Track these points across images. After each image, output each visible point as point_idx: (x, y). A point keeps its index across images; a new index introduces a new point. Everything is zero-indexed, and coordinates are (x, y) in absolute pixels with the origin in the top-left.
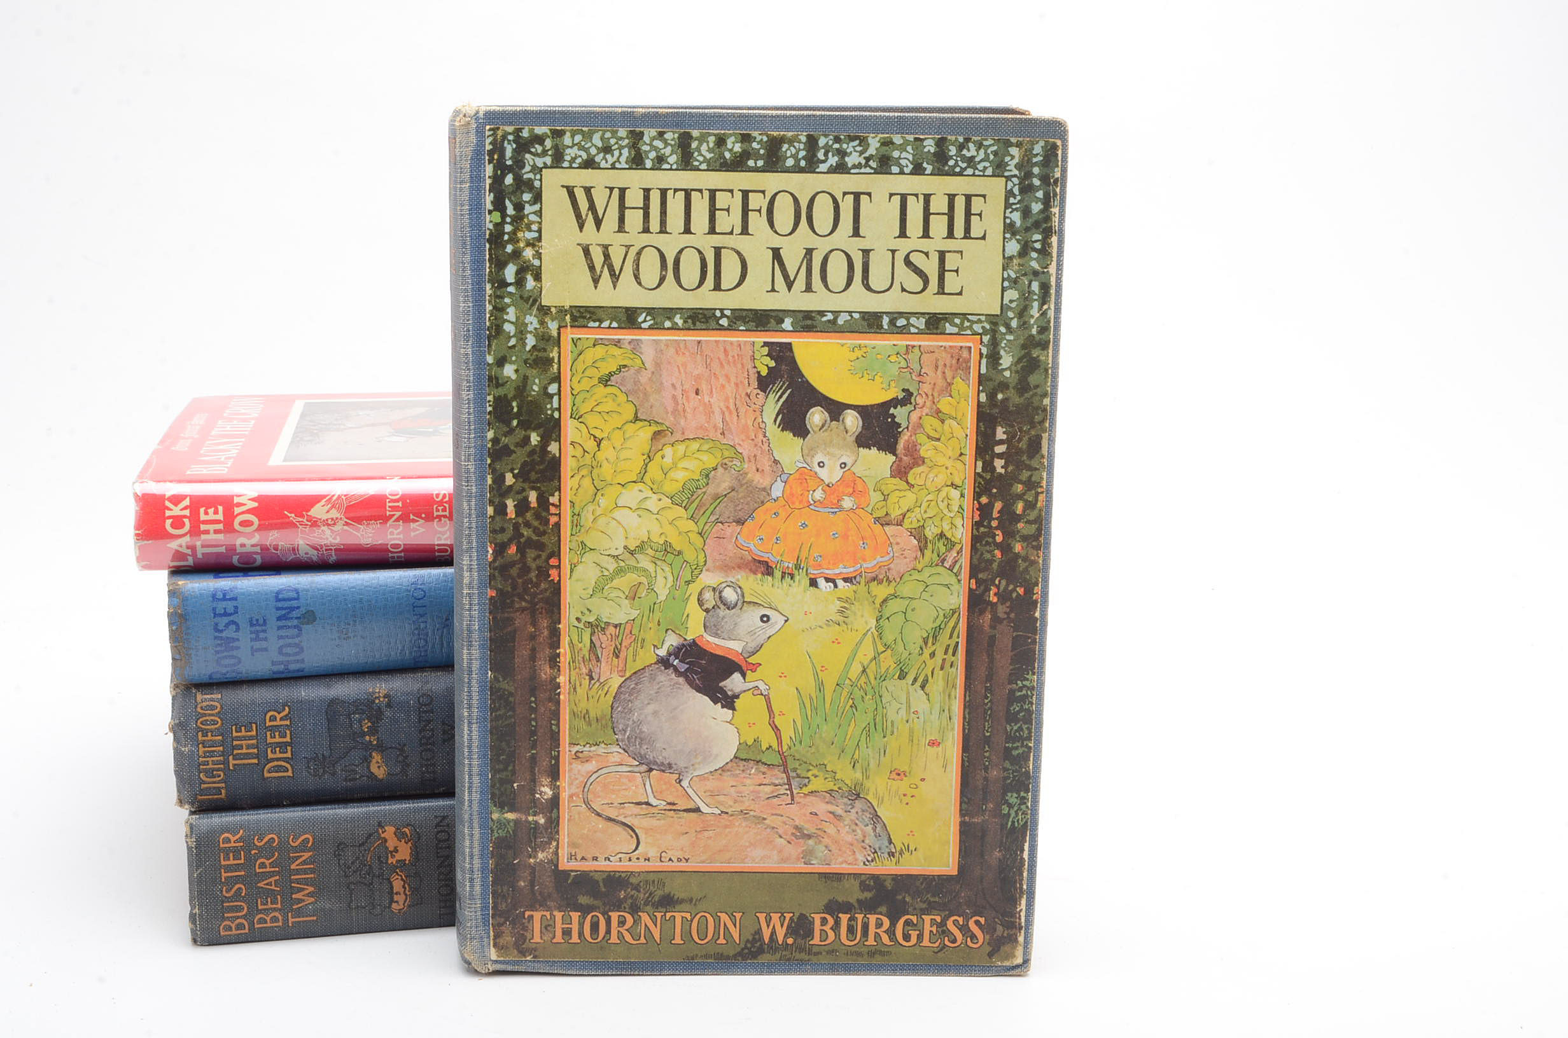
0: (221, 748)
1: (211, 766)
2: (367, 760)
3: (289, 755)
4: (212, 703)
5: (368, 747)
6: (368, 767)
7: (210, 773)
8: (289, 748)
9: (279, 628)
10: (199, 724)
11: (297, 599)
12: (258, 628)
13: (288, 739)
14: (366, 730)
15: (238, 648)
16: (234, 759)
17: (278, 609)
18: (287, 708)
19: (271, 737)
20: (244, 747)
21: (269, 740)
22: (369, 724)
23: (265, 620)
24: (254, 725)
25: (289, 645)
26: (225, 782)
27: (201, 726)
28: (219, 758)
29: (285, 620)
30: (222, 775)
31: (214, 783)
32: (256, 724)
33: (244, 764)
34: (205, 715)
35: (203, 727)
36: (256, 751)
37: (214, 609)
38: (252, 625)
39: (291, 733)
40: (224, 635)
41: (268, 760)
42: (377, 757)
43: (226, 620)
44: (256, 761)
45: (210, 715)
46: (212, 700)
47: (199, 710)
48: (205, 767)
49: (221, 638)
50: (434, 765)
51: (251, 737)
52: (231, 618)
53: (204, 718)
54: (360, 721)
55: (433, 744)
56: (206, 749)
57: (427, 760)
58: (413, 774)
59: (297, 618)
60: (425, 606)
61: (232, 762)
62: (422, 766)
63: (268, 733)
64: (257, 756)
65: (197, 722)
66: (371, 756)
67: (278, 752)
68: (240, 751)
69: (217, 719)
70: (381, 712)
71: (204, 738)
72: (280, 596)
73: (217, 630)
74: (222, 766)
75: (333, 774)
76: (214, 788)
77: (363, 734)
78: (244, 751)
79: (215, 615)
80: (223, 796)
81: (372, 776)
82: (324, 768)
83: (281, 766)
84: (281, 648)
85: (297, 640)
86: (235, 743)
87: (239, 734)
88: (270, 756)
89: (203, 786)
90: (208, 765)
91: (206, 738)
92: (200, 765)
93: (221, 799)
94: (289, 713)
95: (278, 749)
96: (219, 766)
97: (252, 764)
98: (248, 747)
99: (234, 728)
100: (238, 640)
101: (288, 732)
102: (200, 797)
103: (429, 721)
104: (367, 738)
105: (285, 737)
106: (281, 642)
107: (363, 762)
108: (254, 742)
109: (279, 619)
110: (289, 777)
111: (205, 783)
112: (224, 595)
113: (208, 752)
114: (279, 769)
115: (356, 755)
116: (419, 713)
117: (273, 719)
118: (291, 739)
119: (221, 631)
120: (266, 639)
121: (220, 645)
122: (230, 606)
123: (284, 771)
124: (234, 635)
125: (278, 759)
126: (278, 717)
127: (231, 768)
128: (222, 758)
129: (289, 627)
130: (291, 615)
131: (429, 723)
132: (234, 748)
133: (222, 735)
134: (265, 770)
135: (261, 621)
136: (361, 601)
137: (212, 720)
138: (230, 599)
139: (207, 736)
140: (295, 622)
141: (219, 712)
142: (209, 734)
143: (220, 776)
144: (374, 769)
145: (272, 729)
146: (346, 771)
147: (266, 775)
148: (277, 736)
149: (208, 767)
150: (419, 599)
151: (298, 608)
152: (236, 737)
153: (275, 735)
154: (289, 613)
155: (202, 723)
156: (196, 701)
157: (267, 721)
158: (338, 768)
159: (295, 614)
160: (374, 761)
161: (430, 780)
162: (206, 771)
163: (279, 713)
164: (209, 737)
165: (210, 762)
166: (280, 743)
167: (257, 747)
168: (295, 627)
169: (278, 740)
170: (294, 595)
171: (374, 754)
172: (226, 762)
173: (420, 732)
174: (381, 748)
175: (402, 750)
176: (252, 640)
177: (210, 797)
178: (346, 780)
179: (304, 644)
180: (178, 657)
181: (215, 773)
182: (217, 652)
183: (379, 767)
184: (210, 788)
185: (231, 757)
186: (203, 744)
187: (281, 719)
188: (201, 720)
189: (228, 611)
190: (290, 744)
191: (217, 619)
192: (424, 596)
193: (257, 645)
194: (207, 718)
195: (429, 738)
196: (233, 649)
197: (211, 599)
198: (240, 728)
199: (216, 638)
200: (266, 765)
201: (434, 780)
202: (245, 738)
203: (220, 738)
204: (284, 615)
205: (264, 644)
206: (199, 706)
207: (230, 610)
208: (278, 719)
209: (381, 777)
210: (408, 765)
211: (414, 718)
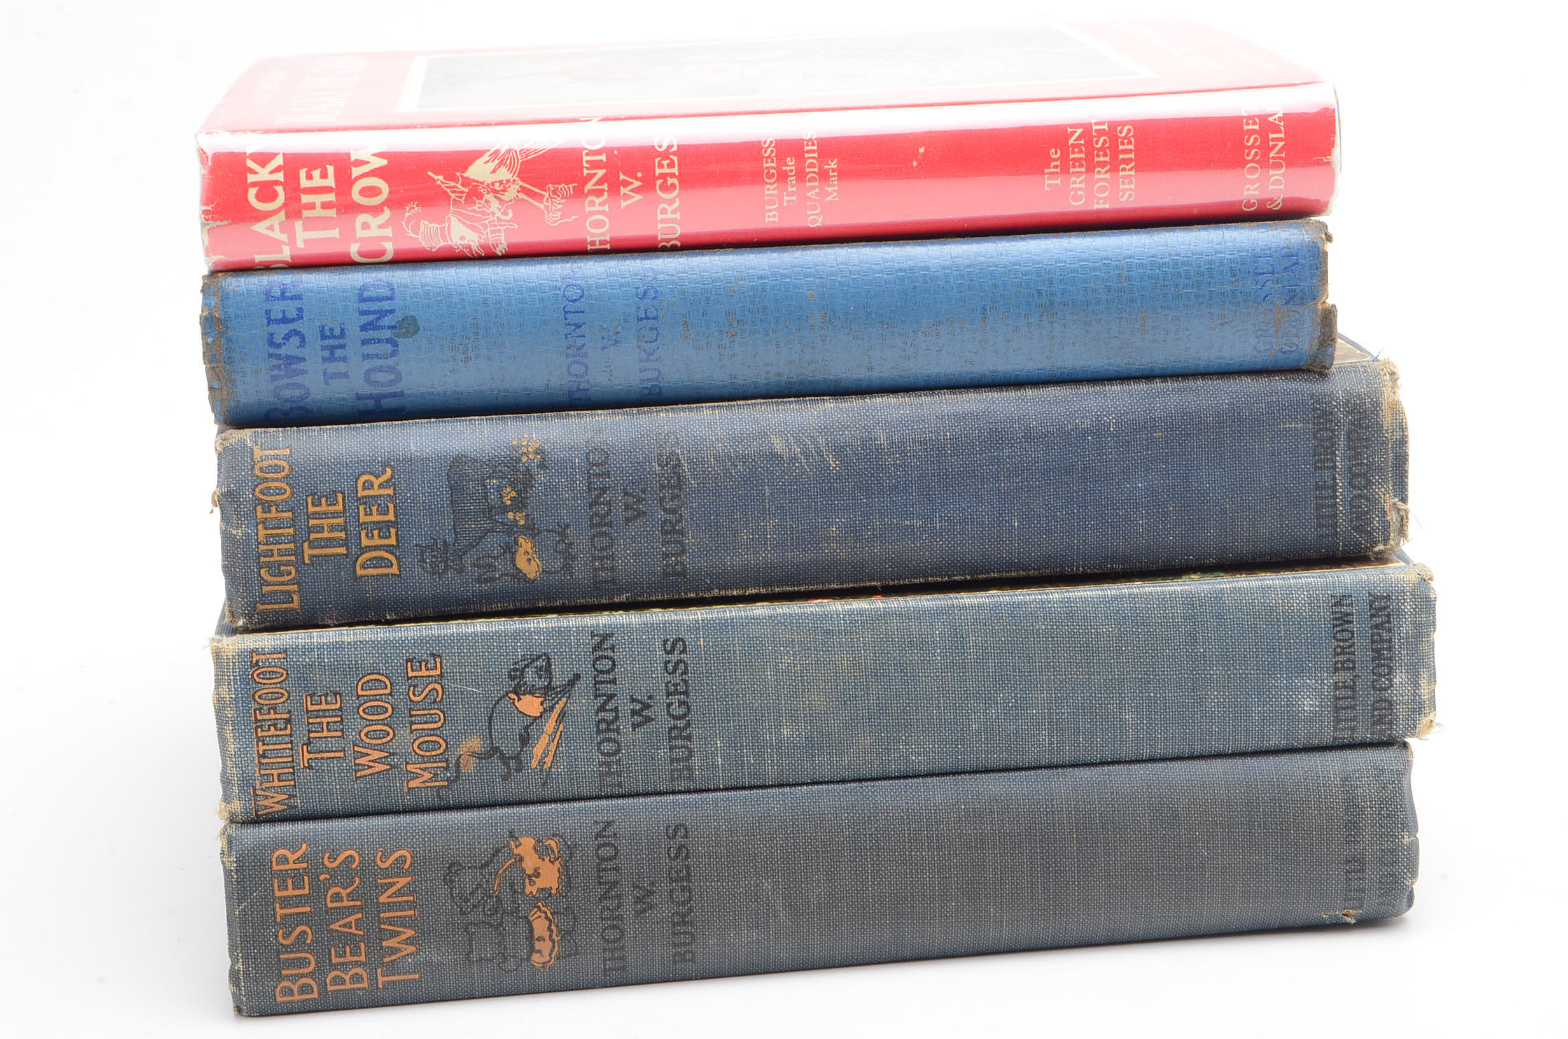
0: (291, 531)
1: (276, 558)
2: (510, 550)
3: (392, 541)
4: (276, 462)
5: (511, 529)
6: (513, 561)
7: (276, 569)
8: (393, 531)
9: (364, 342)
10: (257, 494)
11: (390, 298)
12: (332, 342)
13: (391, 517)
14: (509, 503)
15: (304, 372)
16: (311, 547)
17: (363, 313)
18: (388, 470)
19: (366, 515)
20: (326, 528)
21: (363, 518)
22: (514, 494)
23: (342, 330)
24: (340, 496)
25: (380, 369)
26: (298, 583)
27: (261, 496)
28: (288, 546)
29: (373, 329)
30: (293, 572)
31: (282, 584)
32: (343, 493)
33: (326, 556)
34: (266, 480)
35: (264, 498)
36: (343, 535)
37: (268, 312)
38: (323, 337)
39: (395, 507)
40: (283, 351)
41: (361, 548)
42: (525, 544)
43: (284, 329)
44: (343, 550)
45: (273, 480)
46: (276, 457)
47: (257, 472)
48: (267, 559)
49: (278, 356)
50: (613, 557)
51: (334, 515)
52: (292, 326)
53: (266, 485)
54: (499, 490)
55: (610, 525)
56: (269, 532)
57: (602, 549)
58: (582, 572)
59: (390, 327)
60: (583, 312)
61: (308, 552)
62: (594, 559)
63: (362, 508)
64: (345, 543)
65: (254, 490)
66: (516, 542)
67: (376, 536)
68: (319, 536)
69: (284, 485)
70: (531, 476)
71: (265, 515)
72: (366, 294)
73: (271, 343)
74: (293, 558)
75: (461, 571)
76: (282, 592)
77: (504, 509)
78: (326, 535)
79: (270, 321)
80: (295, 605)
81: (518, 575)
82: (446, 562)
83: (382, 558)
84: (368, 373)
85: (390, 362)
86: (312, 522)
87: (318, 509)
88: (365, 542)
89: (265, 589)
90: (272, 555)
91: (268, 515)
92: (260, 556)
93: (293, 609)
94: (393, 476)
95: (376, 532)
96: (289, 558)
97: (339, 555)
98: (332, 529)
99: (309, 500)
100: (304, 359)
101: (391, 506)
102: (260, 607)
103: (604, 490)
104: (510, 515)
105: (386, 513)
106: (368, 364)
107: (505, 552)
108: (341, 521)
109: (364, 328)
110: (394, 575)
111: (269, 584)
112: (283, 292)
113: (272, 536)
114: (379, 562)
115: (493, 542)
116: (589, 477)
117: (368, 485)
118: (396, 516)
119: (279, 346)
120: (344, 359)
121: (279, 367)
122: (291, 309)
123: (387, 566)
124: (299, 353)
125: (377, 548)
126: (376, 482)
127: (307, 561)
128: (292, 546)
129: (379, 341)
130: (382, 323)
131: (605, 492)
132: (310, 530)
133: (292, 510)
134: (358, 563)
135: (337, 332)
136: (485, 302)
137: (277, 488)
138: (293, 298)
139: (270, 511)
140: (388, 334)
141: (288, 476)
142: (273, 509)
143: (290, 573)
144: (521, 562)
145: (367, 501)
146: (479, 566)
147: (360, 572)
148: (375, 512)
149: (272, 559)
150: (574, 301)
151: (392, 311)
152: (314, 513)
153: (371, 510)
154: (378, 319)
155: (262, 492)
156: (252, 459)
157: (360, 489)
158: (468, 561)
159: (386, 321)
160: (521, 551)
161: (607, 582)
162: (269, 566)
163: (377, 477)
164: (273, 514)
165: (275, 552)
166: (379, 522)
167: (345, 529)
168: (388, 341)
169: (376, 517)
170: (388, 293)
171: (521, 540)
172: (298, 553)
173: (591, 506)
174: (531, 530)
175: (563, 535)
176: (324, 360)
177: (276, 606)
178: (479, 581)
179: (401, 367)
180: (216, 385)
181: (282, 568)
182: (274, 378)
183: (529, 560)
184: (275, 592)
185: (306, 545)
186: (264, 523)
187: (381, 486)
188: (260, 487)
189: (289, 316)
190: (394, 524)
191: (274, 328)
192: (581, 297)
193: (332, 368)
194: (270, 484)
195: (604, 516)
196: (297, 373)
197: (264, 297)
198: (320, 499)
199: (271, 356)
200: (359, 556)
201: (613, 581)
202: (326, 515)
203: (290, 514)
204: (371, 323)
205: (341, 367)
206: (257, 467)
207: (292, 313)
208: (376, 487)
209: (531, 576)
210: (574, 558)
211: (581, 484)
